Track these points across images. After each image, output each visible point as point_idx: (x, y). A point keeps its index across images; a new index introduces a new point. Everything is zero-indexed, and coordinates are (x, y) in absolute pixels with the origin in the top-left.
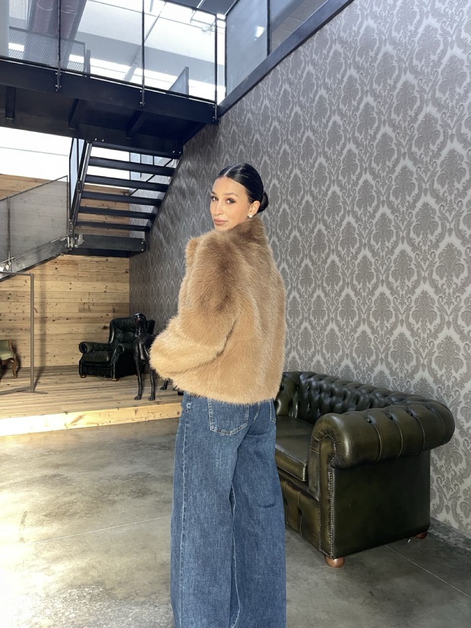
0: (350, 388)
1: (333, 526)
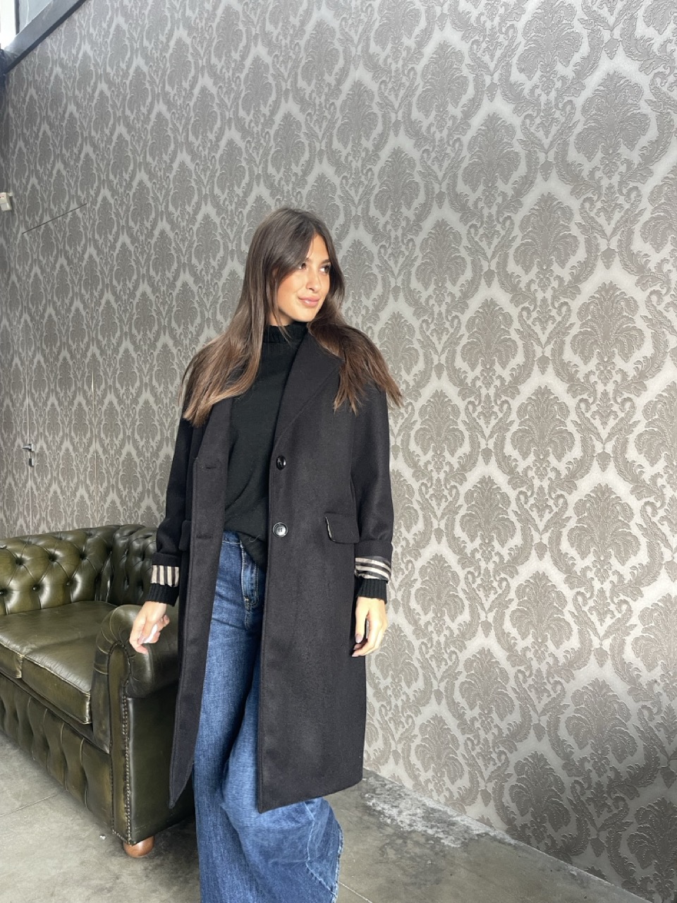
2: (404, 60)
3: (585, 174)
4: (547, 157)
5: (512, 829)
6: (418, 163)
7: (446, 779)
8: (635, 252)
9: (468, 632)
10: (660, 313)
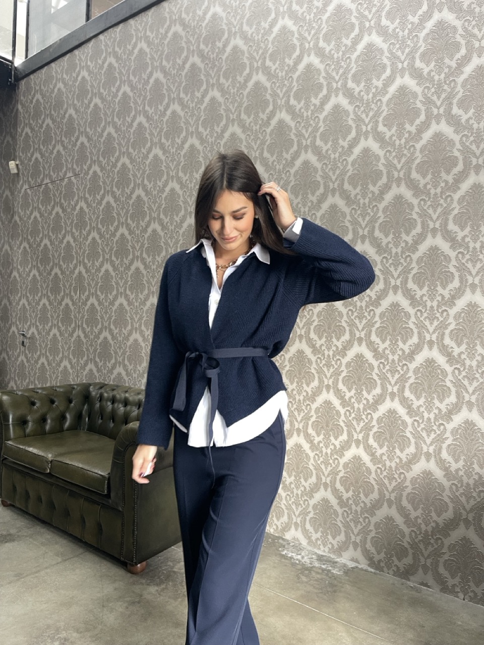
2: (312, 111)
3: (421, 186)
4: (399, 175)
5: (372, 563)
6: (319, 170)
7: (330, 537)
8: (449, 230)
9: (346, 446)
10: (464, 264)
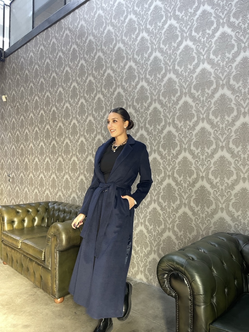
0: (74, 208)
1: (57, 282)
3: (164, 103)
4: (155, 98)
6: (124, 96)
7: (131, 269)
10: (181, 139)
